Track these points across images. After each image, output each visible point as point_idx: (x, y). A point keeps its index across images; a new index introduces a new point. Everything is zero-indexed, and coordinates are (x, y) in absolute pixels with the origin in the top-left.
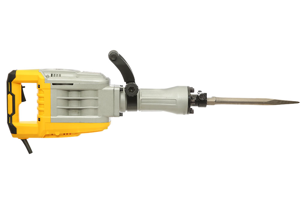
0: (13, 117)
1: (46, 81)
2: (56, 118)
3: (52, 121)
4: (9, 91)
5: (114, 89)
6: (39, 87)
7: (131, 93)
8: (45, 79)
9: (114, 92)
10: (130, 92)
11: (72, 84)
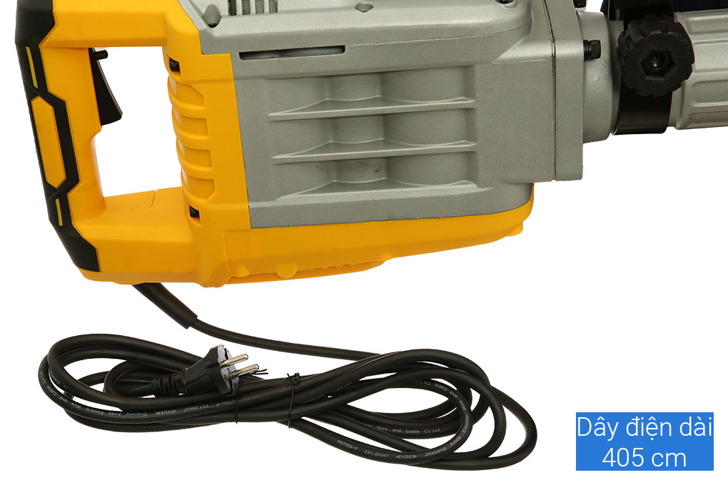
0: (73, 196)
1: (209, 45)
2: (271, 209)
3: (259, 221)
4: (35, 84)
5: (554, 57)
6: (174, 67)
7: (652, 79)
8: (203, 35)
9: (554, 67)
10: (648, 73)
11: (342, 49)
